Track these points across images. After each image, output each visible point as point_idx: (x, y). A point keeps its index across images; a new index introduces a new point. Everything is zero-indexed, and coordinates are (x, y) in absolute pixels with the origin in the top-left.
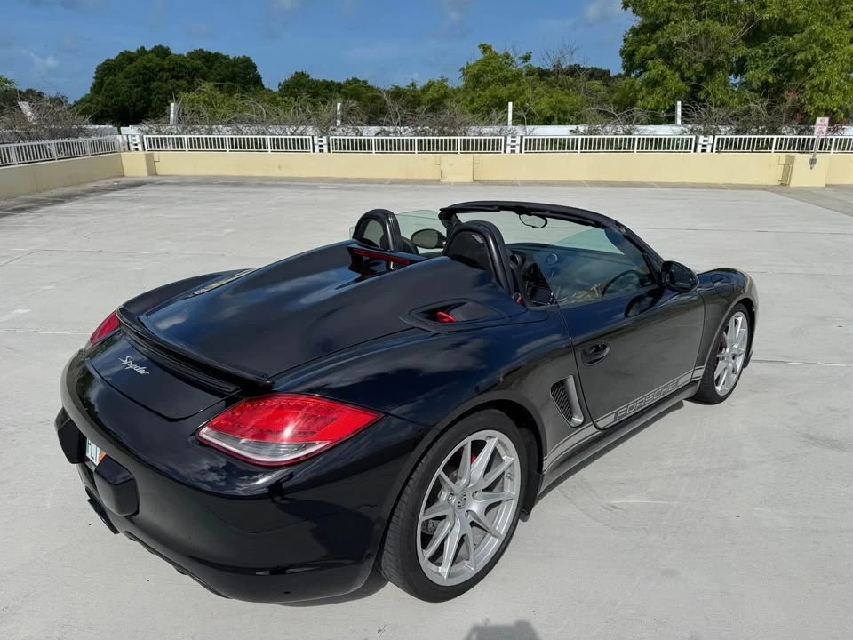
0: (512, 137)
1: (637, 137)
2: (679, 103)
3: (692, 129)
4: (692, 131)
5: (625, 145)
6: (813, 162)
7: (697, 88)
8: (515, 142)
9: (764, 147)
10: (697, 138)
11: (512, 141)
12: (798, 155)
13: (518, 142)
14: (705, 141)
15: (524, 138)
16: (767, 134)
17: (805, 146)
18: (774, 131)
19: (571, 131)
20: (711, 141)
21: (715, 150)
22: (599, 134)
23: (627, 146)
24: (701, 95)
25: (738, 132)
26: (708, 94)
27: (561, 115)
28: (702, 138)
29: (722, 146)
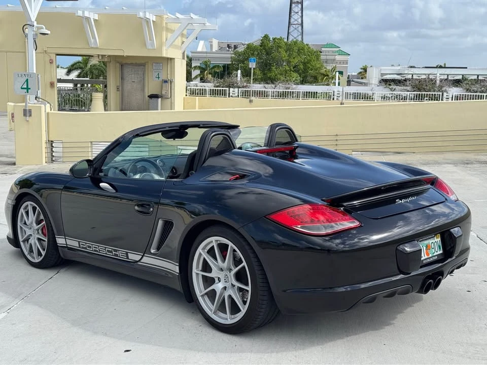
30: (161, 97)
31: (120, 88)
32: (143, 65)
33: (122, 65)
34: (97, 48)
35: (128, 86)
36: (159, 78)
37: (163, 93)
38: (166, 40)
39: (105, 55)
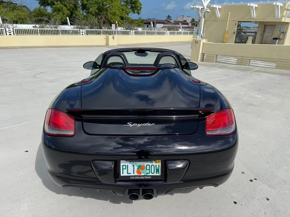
0: (8, 28)
1: (60, 29)
2: (68, 18)
3: (77, 27)
4: (77, 28)
5: (56, 32)
6: (113, 38)
7: (72, 13)
8: (10, 30)
9: (99, 33)
10: (79, 30)
11: (9, 30)
12: (109, 36)
13: (12, 30)
14: (82, 31)
15: (14, 29)
16: (99, 29)
17: (110, 33)
18: (101, 28)
19: (33, 27)
20: (84, 31)
21: (86, 34)
22: (45, 28)
23: (57, 33)
24: (74, 15)
25: (91, 28)
26: (76, 15)
27: (21, 20)
28: (81, 30)
29: (88, 33)
30: (279, 39)
31: (262, 35)
32: (274, 25)
33: (265, 26)
34: (254, 19)
35: (266, 34)
36: (280, 31)
37: (281, 37)
38: (286, 14)
39: (258, 22)
